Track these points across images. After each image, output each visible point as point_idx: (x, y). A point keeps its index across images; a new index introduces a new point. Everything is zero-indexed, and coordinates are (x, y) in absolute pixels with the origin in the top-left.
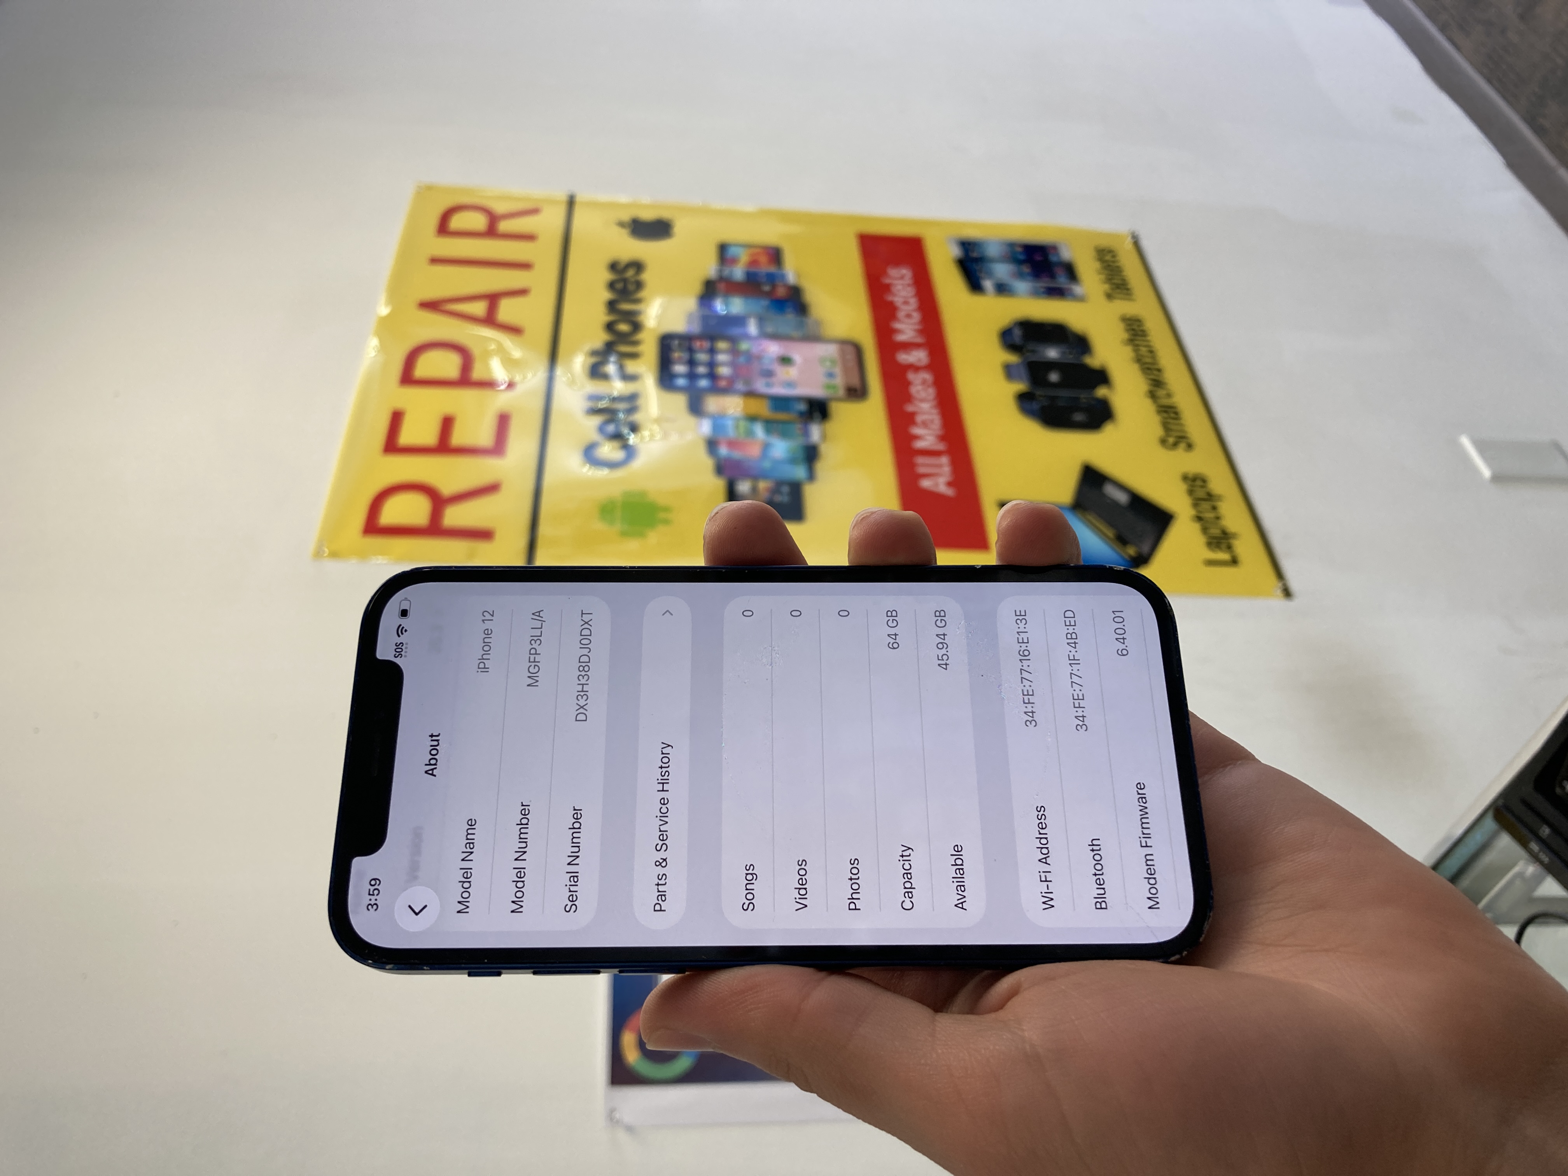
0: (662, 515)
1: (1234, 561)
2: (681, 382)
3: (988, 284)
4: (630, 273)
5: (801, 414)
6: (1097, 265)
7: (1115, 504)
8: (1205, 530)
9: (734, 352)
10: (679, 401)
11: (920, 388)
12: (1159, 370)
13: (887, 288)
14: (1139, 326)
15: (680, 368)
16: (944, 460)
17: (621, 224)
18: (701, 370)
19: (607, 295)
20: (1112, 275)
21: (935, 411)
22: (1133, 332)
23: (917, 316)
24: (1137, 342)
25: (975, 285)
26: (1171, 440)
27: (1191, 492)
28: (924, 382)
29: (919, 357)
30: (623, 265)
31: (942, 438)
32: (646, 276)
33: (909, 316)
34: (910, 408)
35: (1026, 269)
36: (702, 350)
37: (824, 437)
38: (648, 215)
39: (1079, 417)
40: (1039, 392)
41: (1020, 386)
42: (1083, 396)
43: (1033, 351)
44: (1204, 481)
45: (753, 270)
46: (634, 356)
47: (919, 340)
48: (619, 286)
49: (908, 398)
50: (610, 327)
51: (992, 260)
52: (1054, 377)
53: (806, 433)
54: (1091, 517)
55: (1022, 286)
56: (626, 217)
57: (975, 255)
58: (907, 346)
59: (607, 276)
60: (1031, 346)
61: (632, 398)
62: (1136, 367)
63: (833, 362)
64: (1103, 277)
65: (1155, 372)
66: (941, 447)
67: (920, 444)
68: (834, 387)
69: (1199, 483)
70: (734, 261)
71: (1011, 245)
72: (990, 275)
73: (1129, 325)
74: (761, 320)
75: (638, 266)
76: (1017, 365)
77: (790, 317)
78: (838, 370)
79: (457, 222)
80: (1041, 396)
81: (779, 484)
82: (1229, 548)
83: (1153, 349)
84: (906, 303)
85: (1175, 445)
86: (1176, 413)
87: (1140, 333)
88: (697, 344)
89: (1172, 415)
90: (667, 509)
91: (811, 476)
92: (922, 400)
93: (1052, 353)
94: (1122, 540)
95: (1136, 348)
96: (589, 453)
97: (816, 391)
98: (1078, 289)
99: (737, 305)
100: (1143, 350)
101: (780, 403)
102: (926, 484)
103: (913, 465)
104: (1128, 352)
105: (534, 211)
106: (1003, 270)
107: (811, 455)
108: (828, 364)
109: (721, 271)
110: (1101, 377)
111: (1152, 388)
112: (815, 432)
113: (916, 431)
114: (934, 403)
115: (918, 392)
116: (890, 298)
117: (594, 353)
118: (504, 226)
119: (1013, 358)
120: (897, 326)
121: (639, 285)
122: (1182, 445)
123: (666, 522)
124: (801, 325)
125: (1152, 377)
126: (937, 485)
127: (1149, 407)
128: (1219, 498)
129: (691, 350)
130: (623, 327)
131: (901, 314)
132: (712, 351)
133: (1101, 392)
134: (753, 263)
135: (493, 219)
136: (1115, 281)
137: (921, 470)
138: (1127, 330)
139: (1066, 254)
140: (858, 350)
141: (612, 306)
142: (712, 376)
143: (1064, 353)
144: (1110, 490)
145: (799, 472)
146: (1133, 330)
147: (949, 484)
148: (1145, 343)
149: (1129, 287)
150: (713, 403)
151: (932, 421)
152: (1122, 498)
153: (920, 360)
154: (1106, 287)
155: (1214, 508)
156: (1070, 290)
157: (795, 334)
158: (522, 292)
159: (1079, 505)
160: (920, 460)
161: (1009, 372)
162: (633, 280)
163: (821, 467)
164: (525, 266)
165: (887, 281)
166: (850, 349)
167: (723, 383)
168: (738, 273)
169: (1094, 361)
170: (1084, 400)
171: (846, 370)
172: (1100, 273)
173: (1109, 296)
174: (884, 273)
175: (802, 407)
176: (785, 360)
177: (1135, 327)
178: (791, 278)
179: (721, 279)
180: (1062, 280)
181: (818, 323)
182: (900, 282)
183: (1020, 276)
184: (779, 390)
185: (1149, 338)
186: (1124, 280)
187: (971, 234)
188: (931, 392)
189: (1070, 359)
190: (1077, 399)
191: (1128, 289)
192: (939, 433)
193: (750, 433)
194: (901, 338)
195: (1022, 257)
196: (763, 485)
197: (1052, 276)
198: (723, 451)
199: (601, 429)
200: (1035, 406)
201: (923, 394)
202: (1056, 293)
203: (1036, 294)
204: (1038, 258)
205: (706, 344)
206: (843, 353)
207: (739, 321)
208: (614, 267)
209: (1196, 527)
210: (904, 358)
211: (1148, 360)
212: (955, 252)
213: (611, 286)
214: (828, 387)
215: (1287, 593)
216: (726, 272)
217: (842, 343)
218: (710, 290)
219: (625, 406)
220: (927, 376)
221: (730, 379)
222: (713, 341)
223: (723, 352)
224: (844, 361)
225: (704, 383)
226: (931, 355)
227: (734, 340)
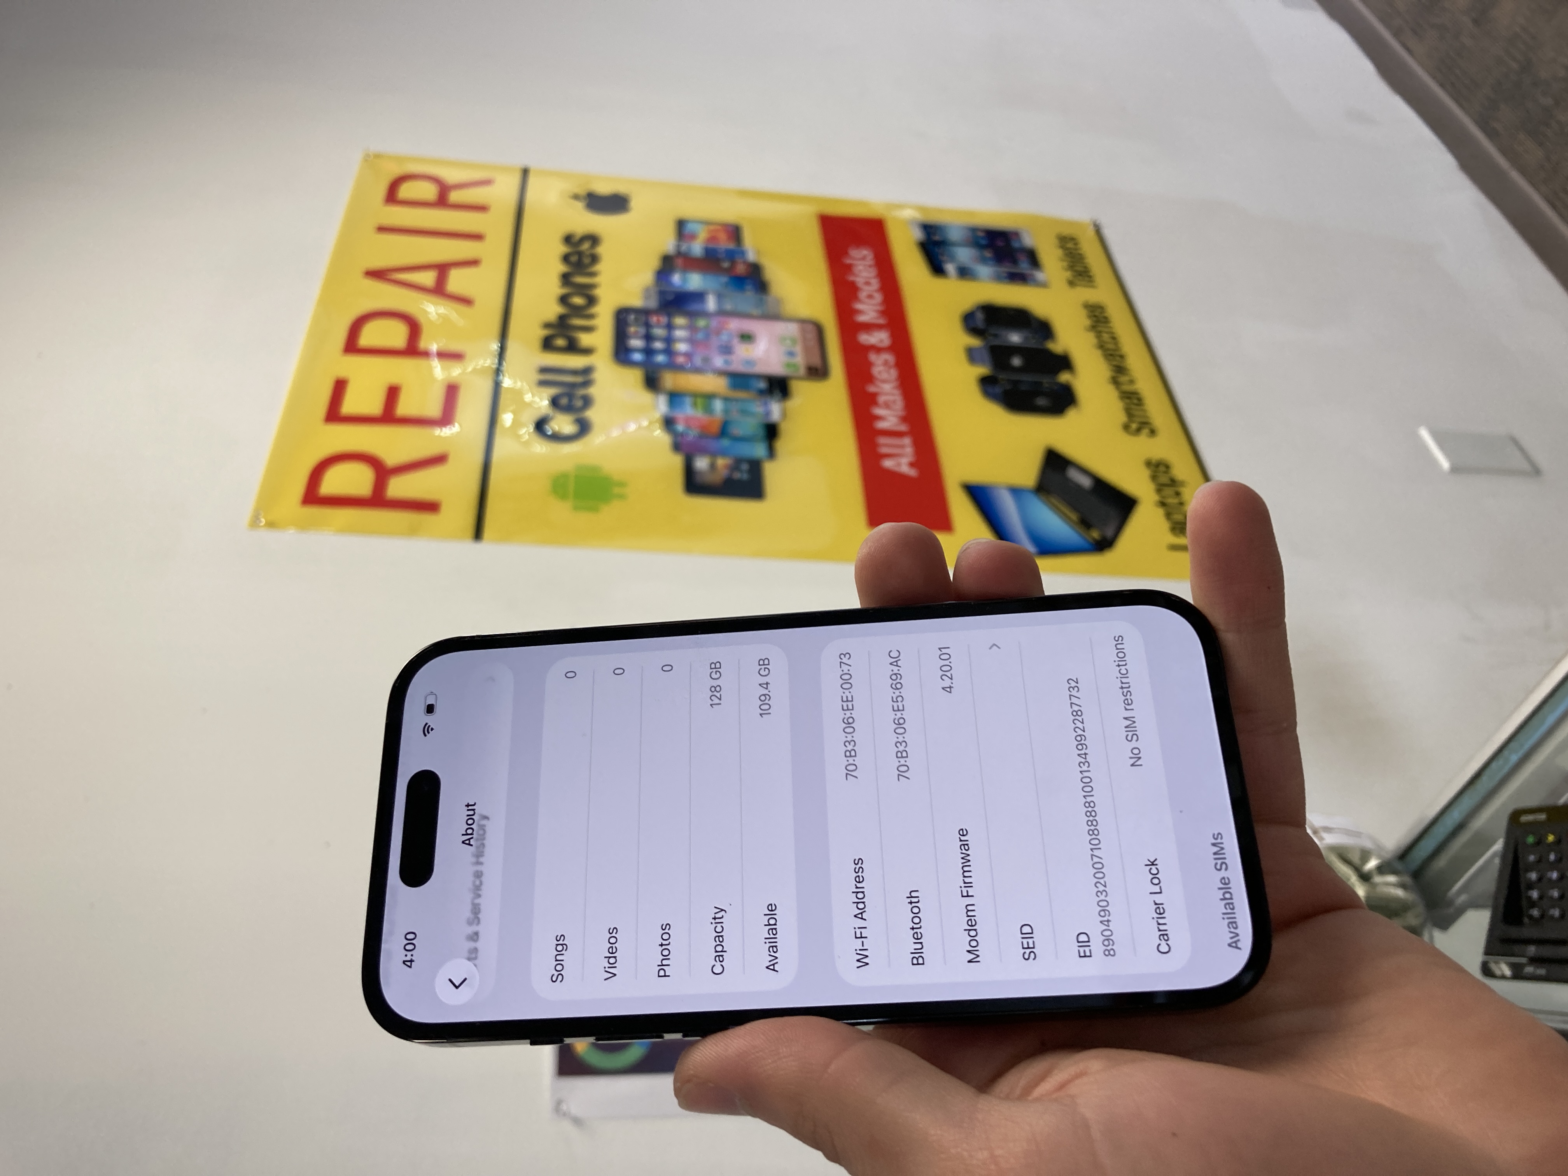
0: (617, 490)
2: (637, 357)
3: (950, 268)
4: (586, 246)
5: (761, 392)
6: (1060, 253)
7: (1079, 487)
8: (1168, 516)
9: (692, 328)
10: (634, 376)
11: (881, 369)
12: (1122, 356)
13: (849, 268)
14: (1101, 313)
15: (636, 343)
16: (907, 441)
17: (576, 197)
18: (658, 345)
19: (563, 268)
20: (1074, 262)
21: (897, 392)
22: (1095, 319)
23: (878, 297)
24: (1099, 329)
25: (936, 268)
26: (1134, 427)
27: (1154, 477)
28: (886, 363)
29: (881, 338)
30: (576, 239)
31: (904, 420)
32: (601, 250)
33: (870, 296)
34: (871, 389)
35: (988, 254)
36: (658, 325)
37: (784, 415)
38: (604, 189)
39: (1041, 401)
40: (1001, 376)
41: (983, 370)
42: (1045, 380)
43: (996, 336)
44: (1168, 467)
45: (712, 246)
46: (588, 329)
47: (881, 321)
48: (574, 258)
49: (870, 379)
50: (564, 300)
51: (954, 244)
52: (1017, 362)
53: (767, 412)
54: (1053, 499)
55: (985, 270)
56: (581, 190)
57: (936, 238)
58: (868, 327)
59: (561, 249)
60: (993, 330)
61: (586, 371)
62: (1099, 354)
63: (794, 340)
64: (1066, 264)
65: (1118, 359)
66: (903, 428)
67: (881, 425)
68: (795, 367)
69: (1162, 468)
70: (692, 237)
71: (974, 230)
72: (953, 259)
73: (1092, 311)
74: (721, 296)
75: (594, 240)
76: (979, 349)
77: (749, 294)
78: (798, 349)
79: (408, 191)
80: (1003, 380)
81: (739, 461)
83: (1115, 336)
84: (868, 283)
85: (1138, 431)
86: (1139, 399)
87: (1103, 320)
88: (654, 319)
89: (1135, 401)
90: (622, 485)
91: (771, 454)
92: (884, 381)
93: (1015, 338)
94: (1086, 524)
95: (1099, 335)
96: (541, 427)
97: (777, 369)
98: (1039, 276)
99: (695, 281)
100: (1106, 337)
101: (739, 380)
102: (887, 464)
103: (877, 445)
104: (1090, 339)
105: (487, 182)
106: (965, 255)
107: (771, 431)
108: (788, 342)
109: (678, 245)
110: (1064, 363)
111: (1113, 373)
112: (776, 410)
113: (878, 411)
114: (895, 383)
115: (880, 373)
116: (851, 278)
117: (548, 325)
118: (456, 197)
119: (975, 342)
121: (595, 259)
122: (1145, 431)
123: (622, 497)
124: (760, 303)
125: (1115, 363)
126: (899, 464)
127: (1111, 393)
128: (1182, 484)
129: (648, 325)
130: (578, 301)
131: (862, 295)
132: (670, 327)
133: (1060, 378)
134: (712, 239)
135: (444, 188)
136: (1077, 268)
137: (884, 450)
138: (1089, 317)
139: (1028, 241)
140: (820, 331)
141: (566, 279)
142: (669, 351)
143: (1026, 339)
144: (1073, 474)
145: (759, 450)
146: (1095, 316)
147: (912, 465)
148: (1106, 330)
149: (1091, 274)
150: (669, 380)
151: (895, 402)
152: (1085, 482)
153: (881, 341)
154: (1069, 274)
155: (1178, 493)
156: (1032, 275)
158: (473, 263)
159: (1042, 489)
160: (882, 440)
161: (972, 355)
162: (589, 252)
163: (780, 444)
164: (477, 237)
165: (849, 262)
166: (810, 327)
167: (680, 360)
168: (697, 249)
169: (1057, 346)
170: (1043, 386)
171: (807, 350)
172: (1063, 260)
173: (1071, 283)
174: (846, 253)
175: (762, 385)
176: (747, 338)
177: (1097, 314)
178: (751, 255)
179: (680, 254)
180: (1024, 266)
181: (779, 302)
182: (862, 263)
183: (983, 261)
184: (737, 366)
185: (1111, 325)
186: (1086, 268)
187: (935, 218)
188: (893, 373)
189: (1033, 344)
190: (1036, 384)
191: (1090, 277)
192: (901, 413)
193: (708, 410)
194: (862, 318)
195: (983, 242)
196: (721, 462)
197: (1014, 262)
198: (680, 428)
199: (554, 401)
200: (998, 389)
201: (885, 375)
202: (1019, 278)
203: (1001, 276)
204: (1000, 243)
205: (664, 320)
206: (803, 332)
207: (699, 296)
208: (568, 240)
209: (1160, 512)
210: (866, 338)
211: (1111, 346)
212: (919, 235)
213: (566, 259)
214: (788, 365)
216: (684, 247)
217: (803, 322)
218: (667, 265)
219: (579, 379)
220: (889, 357)
221: (688, 355)
222: (670, 315)
223: (681, 327)
224: (805, 339)
225: (660, 358)
226: (893, 336)
227: (692, 315)
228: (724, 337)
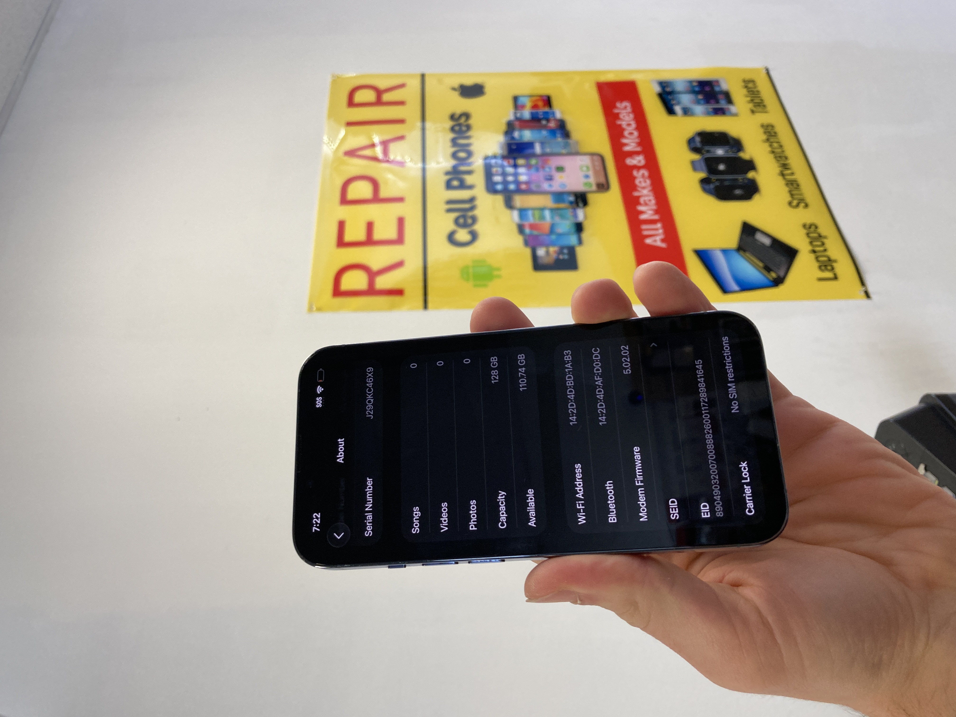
0: (496, 273)
1: (836, 278)
2: (499, 187)
3: (678, 109)
4: (463, 120)
5: (571, 203)
6: (745, 91)
7: (763, 245)
8: (817, 258)
9: (528, 166)
10: (499, 199)
11: (641, 180)
12: (786, 158)
13: (617, 116)
14: (772, 130)
15: (498, 178)
16: (659, 225)
17: (454, 89)
18: (510, 178)
19: (451, 135)
20: (753, 97)
21: (651, 194)
22: (768, 134)
23: (636, 134)
24: (772, 140)
25: (670, 111)
26: (795, 203)
27: (808, 234)
28: (643, 176)
29: (639, 160)
30: (457, 116)
31: (656, 212)
32: (471, 122)
33: (631, 134)
34: (636, 194)
35: (700, 97)
36: (509, 166)
37: (586, 217)
38: (469, 81)
39: (738, 192)
40: (714, 178)
41: (702, 175)
42: (740, 177)
43: (708, 151)
44: (816, 227)
45: (534, 111)
46: (470, 172)
47: (639, 149)
48: (457, 128)
49: (634, 188)
50: (454, 155)
51: (679, 93)
52: (722, 167)
53: (575, 216)
54: (748, 254)
55: (699, 109)
56: (456, 84)
57: (668, 89)
58: (631, 154)
59: (449, 124)
60: (707, 148)
61: (472, 200)
62: (772, 156)
63: (588, 167)
64: (749, 99)
65: (784, 158)
66: (656, 217)
67: (643, 217)
68: (590, 185)
69: (813, 228)
70: (523, 107)
71: (691, 82)
72: (679, 103)
73: (766, 129)
74: (542, 144)
75: (467, 116)
76: (699, 161)
77: (560, 139)
78: (591, 173)
79: (359, 97)
80: (714, 179)
81: (562, 248)
82: (833, 269)
83: (781, 144)
84: (629, 125)
85: (798, 205)
86: (798, 185)
87: (773, 134)
88: (506, 163)
89: (795, 186)
90: (498, 269)
91: (580, 242)
92: (644, 188)
93: (720, 152)
94: (768, 269)
95: (771, 145)
96: (451, 238)
97: (580, 187)
98: (733, 109)
99: (527, 135)
100: (775, 145)
101: (559, 196)
102: (648, 241)
103: (641, 230)
104: (766, 147)
105: (402, 86)
106: (686, 99)
107: (579, 228)
108: (585, 169)
109: (515, 113)
110: (750, 165)
111: (780, 169)
112: (581, 214)
113: (641, 208)
114: (650, 188)
115: (640, 182)
116: (619, 122)
117: (447, 173)
118: (386, 97)
119: (696, 157)
120: (624, 141)
121: (469, 127)
122: (802, 205)
123: (499, 277)
124: (566, 145)
125: (782, 162)
126: (655, 241)
127: (781, 182)
128: (825, 237)
129: (503, 167)
130: (462, 155)
131: (626, 133)
132: (515, 166)
133: (751, 175)
134: (535, 106)
135: (379, 92)
136: (756, 101)
137: (645, 233)
138: (765, 133)
139: (724, 86)
140: (602, 159)
141: (454, 142)
142: (517, 183)
143: (727, 152)
144: (759, 237)
145: (573, 240)
146: (769, 132)
147: (663, 241)
148: (776, 140)
149: (765, 104)
150: (519, 201)
151: (650, 200)
152: (767, 241)
153: (640, 161)
154: (751, 106)
155: (823, 244)
156: (728, 109)
157: (564, 151)
158: (401, 138)
159: (741, 248)
160: (644, 227)
161: (694, 165)
162: (465, 124)
163: (585, 235)
164: (401, 121)
165: (616, 111)
166: (596, 158)
167: (523, 187)
168: (526, 114)
169: (745, 155)
170: (741, 181)
171: (596, 173)
172: (747, 96)
173: (753, 112)
174: (615, 107)
175: (572, 198)
176: (560, 169)
177: (769, 130)
178: (558, 116)
179: (517, 119)
180: (723, 104)
181: (577, 143)
182: (624, 111)
183: (698, 102)
184: (556, 187)
185: (778, 137)
186: (762, 100)
187: (666, 77)
188: (648, 182)
189: (731, 155)
190: (736, 180)
191: (764, 106)
192: (654, 207)
193: (542, 217)
194: (627, 149)
195: (697, 89)
196: (552, 249)
197: (717, 102)
198: (527, 231)
199: (456, 221)
200: (712, 186)
201: (643, 184)
202: (719, 112)
203: (708, 114)
204: (707, 89)
205: (512, 162)
206: (593, 161)
207: (530, 145)
208: (452, 117)
209: (813, 256)
210: (630, 161)
211: (779, 150)
212: (658, 89)
213: (452, 129)
214: (586, 184)
215: (867, 295)
216: (518, 115)
217: (592, 154)
218: (510, 128)
219: (467, 206)
220: (646, 173)
221: (527, 183)
222: (515, 159)
223: (522, 166)
224: (594, 166)
225: (512, 187)
226: (646, 158)
227: (527, 157)
228: (547, 169)
